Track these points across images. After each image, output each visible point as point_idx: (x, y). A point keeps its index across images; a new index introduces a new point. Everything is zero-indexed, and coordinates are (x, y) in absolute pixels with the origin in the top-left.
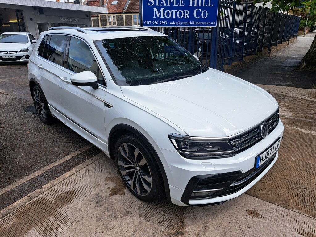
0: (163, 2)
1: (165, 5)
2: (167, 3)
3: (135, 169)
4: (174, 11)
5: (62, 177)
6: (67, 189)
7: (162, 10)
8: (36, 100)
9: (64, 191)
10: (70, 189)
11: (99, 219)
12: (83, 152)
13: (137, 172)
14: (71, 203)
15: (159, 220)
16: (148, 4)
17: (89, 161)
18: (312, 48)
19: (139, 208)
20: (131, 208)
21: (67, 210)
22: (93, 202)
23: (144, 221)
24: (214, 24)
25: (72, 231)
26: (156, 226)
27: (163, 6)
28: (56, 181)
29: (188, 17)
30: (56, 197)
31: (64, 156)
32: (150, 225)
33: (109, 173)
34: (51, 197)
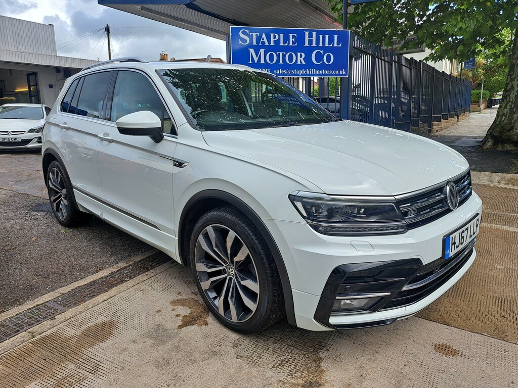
0: (263, 39)
1: (267, 44)
2: (269, 42)
3: (227, 274)
4: (281, 54)
5: (91, 302)
6: (102, 319)
7: (262, 51)
8: (51, 186)
9: (96, 322)
10: (107, 319)
11: (161, 364)
12: (130, 265)
13: (230, 279)
14: (109, 340)
15: (273, 363)
16: (240, 42)
17: (142, 277)
19: (235, 346)
20: (220, 346)
21: (101, 351)
22: (149, 337)
23: (246, 366)
24: (344, 73)
25: (110, 384)
26: (269, 373)
27: (263, 46)
28: (81, 307)
29: (303, 63)
30: (80, 331)
31: (97, 272)
32: (257, 371)
33: (179, 294)
34: (71, 332)
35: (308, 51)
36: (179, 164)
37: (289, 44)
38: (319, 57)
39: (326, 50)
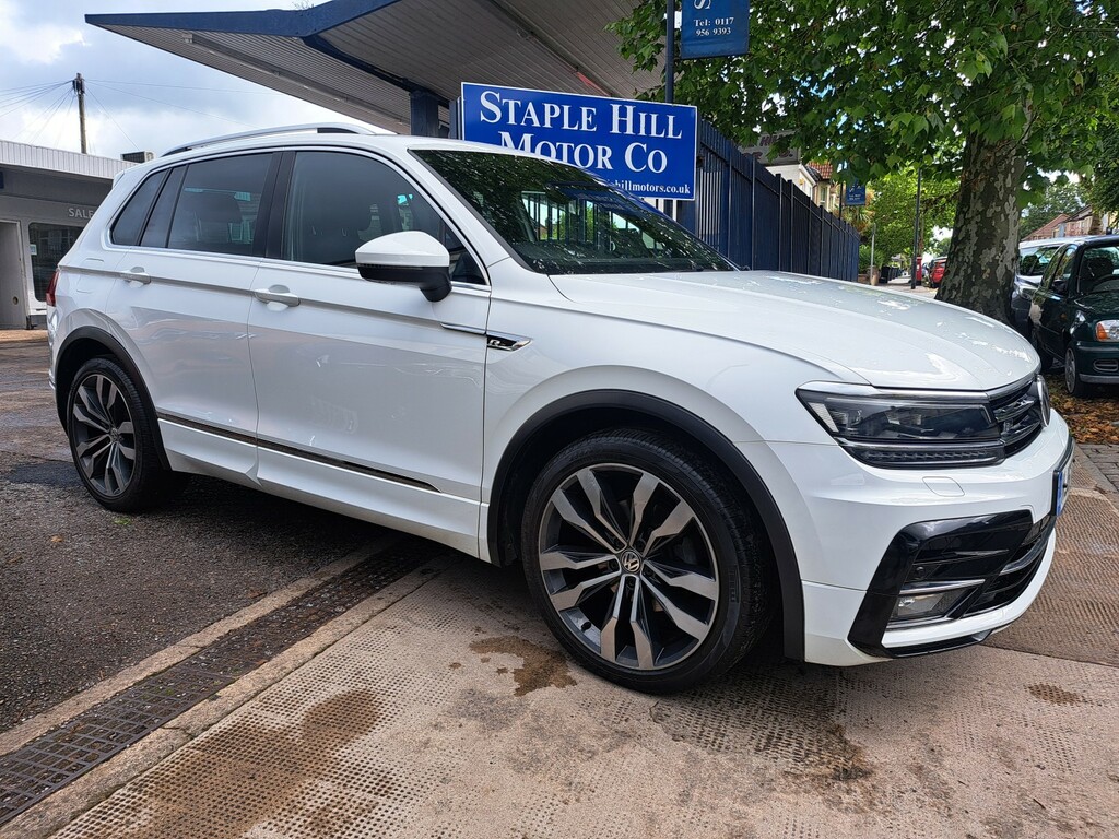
0: (529, 114)
1: (536, 124)
2: (542, 120)
3: (620, 572)
4: (565, 146)
5: (288, 657)
6: (335, 690)
7: (527, 138)
9: (323, 697)
10: (346, 689)
11: (526, 765)
12: (327, 583)
13: (630, 582)
14: (377, 727)
15: (754, 742)
16: (483, 118)
17: (372, 604)
18: (947, 292)
19: (658, 718)
20: (626, 720)
21: (371, 748)
22: (464, 716)
23: (702, 753)
24: (687, 191)
25: (438, 813)
26: (757, 761)
27: (529, 128)
28: (267, 670)
29: (609, 167)
30: (299, 716)
31: (256, 599)
32: (730, 760)
33: (478, 630)
34: (277, 720)
35: (619, 143)
36: (508, 343)
37: (580, 126)
38: (639, 157)
39: (653, 143)
